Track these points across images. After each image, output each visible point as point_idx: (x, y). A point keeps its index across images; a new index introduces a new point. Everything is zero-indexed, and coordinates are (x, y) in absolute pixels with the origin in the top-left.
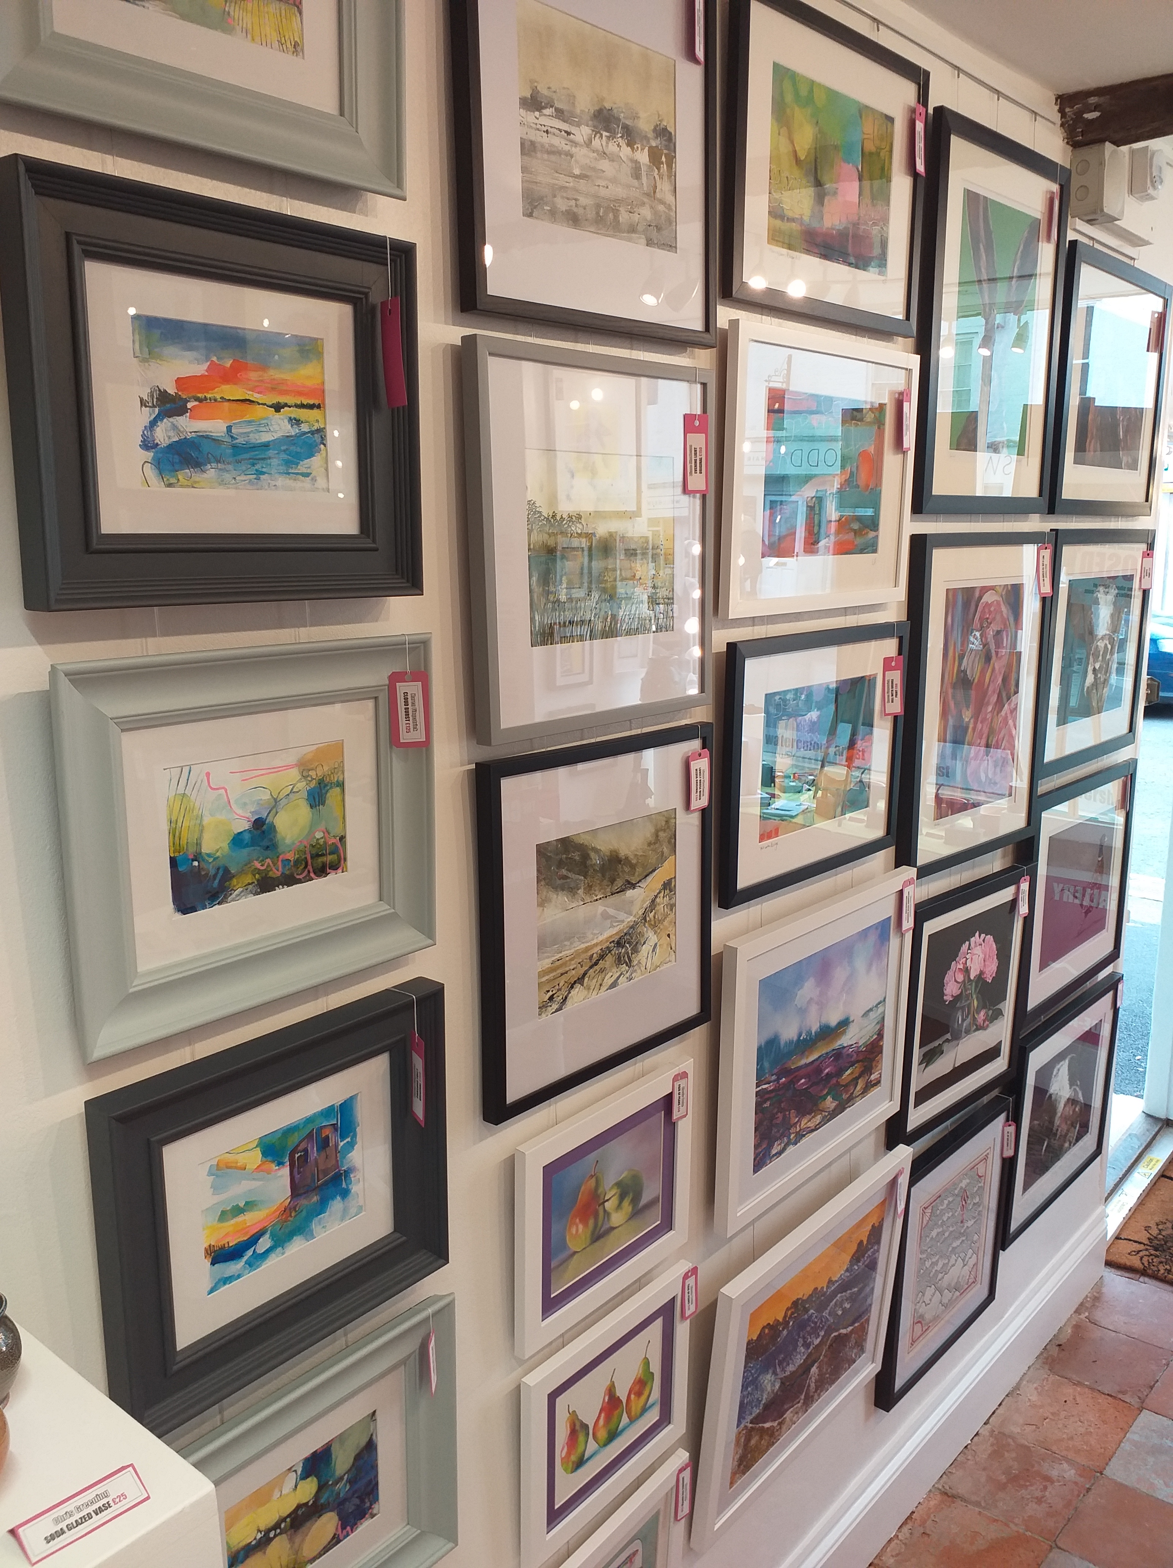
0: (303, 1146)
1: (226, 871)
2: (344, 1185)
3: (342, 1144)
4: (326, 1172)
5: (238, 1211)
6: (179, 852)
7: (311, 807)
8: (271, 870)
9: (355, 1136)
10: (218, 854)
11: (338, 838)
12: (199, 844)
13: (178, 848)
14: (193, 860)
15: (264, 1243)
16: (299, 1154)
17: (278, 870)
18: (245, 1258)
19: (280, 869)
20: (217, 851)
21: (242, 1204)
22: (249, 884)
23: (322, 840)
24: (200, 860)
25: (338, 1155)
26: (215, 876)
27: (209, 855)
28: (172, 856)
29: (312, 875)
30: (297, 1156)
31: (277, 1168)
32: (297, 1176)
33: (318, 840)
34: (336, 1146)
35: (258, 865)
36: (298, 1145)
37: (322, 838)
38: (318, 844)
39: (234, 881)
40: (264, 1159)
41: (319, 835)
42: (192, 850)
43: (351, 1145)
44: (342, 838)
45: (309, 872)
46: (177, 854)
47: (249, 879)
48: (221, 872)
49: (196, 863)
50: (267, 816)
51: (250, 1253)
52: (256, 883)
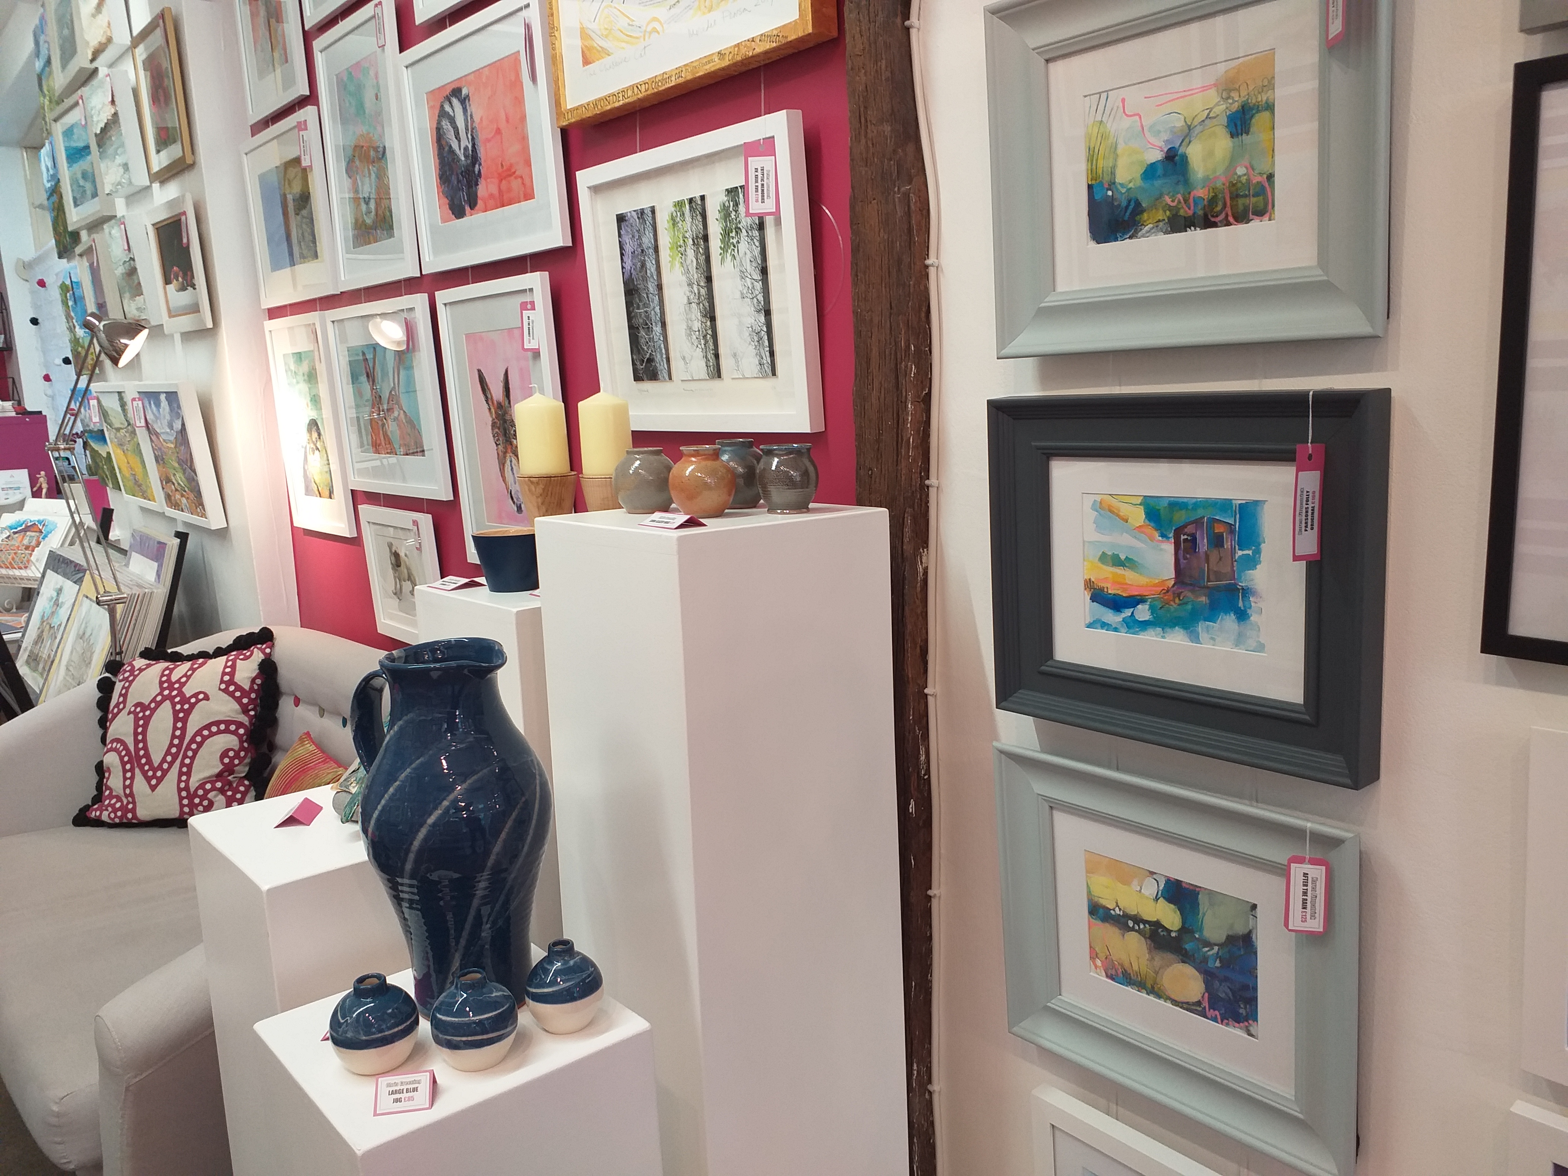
0: (1190, 529)
1: (1138, 204)
2: (1241, 604)
3: (1240, 553)
4: (1219, 576)
5: (1117, 562)
6: (1096, 180)
7: (1232, 136)
8: (1183, 207)
9: (1258, 552)
10: (1131, 185)
11: (1265, 176)
12: (1113, 174)
13: (1095, 175)
14: (1108, 190)
15: (1143, 612)
16: (1186, 537)
17: (1189, 209)
18: (1123, 615)
19: (1192, 208)
20: (1130, 182)
21: (1123, 557)
22: (1159, 221)
23: (1245, 177)
24: (1114, 190)
25: (1235, 563)
26: (1127, 207)
27: (1122, 185)
28: (1090, 183)
29: (1231, 219)
30: (1183, 537)
31: (1160, 538)
32: (1182, 561)
33: (1240, 177)
34: (1233, 552)
35: (1168, 200)
36: (1185, 526)
37: (1245, 175)
38: (1240, 182)
39: (1145, 216)
40: (1147, 522)
41: (1240, 171)
42: (1107, 179)
43: (1252, 562)
44: (1271, 177)
45: (1227, 216)
46: (1094, 182)
47: (1160, 215)
48: (1132, 204)
49: (1110, 193)
50: (1180, 146)
51: (1128, 612)
52: (1167, 221)
